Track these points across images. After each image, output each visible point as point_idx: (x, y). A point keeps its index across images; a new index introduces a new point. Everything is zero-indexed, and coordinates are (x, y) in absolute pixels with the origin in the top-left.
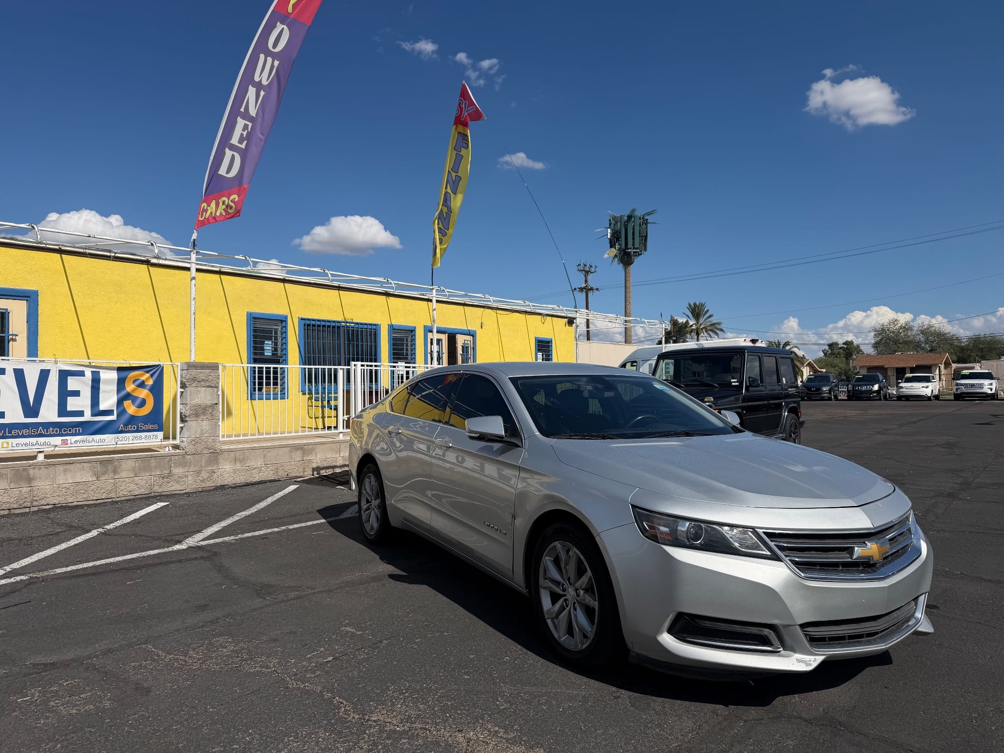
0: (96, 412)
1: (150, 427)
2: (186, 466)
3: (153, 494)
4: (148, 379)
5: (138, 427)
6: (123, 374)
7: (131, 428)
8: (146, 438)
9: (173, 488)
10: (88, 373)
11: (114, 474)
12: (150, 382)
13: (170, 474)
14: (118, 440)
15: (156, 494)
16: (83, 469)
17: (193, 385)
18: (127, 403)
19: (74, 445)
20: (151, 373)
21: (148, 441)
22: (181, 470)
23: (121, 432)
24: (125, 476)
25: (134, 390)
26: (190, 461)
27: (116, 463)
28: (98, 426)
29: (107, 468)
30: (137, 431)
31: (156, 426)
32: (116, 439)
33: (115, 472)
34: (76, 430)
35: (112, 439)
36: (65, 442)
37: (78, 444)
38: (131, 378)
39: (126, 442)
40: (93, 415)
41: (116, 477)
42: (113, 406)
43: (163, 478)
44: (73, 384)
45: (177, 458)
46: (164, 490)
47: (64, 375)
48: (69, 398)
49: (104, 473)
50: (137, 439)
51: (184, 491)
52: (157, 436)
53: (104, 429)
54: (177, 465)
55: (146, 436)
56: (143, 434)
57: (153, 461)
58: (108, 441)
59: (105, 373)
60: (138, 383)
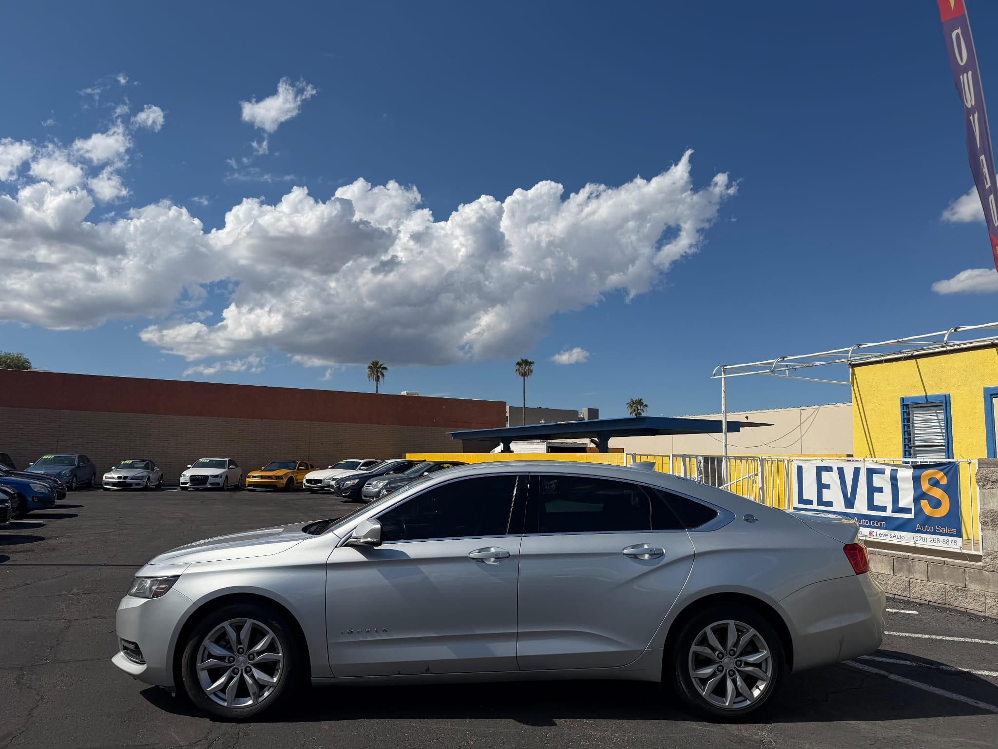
0: (896, 509)
1: (948, 531)
2: (984, 584)
3: (947, 606)
4: (942, 478)
5: (935, 529)
6: (918, 472)
7: (928, 528)
8: (944, 543)
9: (971, 606)
10: (888, 472)
11: (909, 573)
12: (944, 481)
13: (965, 589)
14: (917, 539)
15: (951, 607)
16: (882, 561)
17: (988, 486)
18: (924, 503)
19: (879, 537)
20: (945, 471)
21: (946, 545)
22: (978, 587)
23: (919, 532)
24: (918, 578)
25: (929, 490)
26: (989, 580)
27: (910, 562)
28: (898, 523)
29: (902, 565)
30: (934, 533)
31: (954, 531)
32: (915, 539)
33: (909, 571)
34: (881, 524)
35: (911, 538)
36: (872, 534)
37: (882, 538)
38: (926, 476)
39: (925, 543)
40: (893, 512)
41: (910, 577)
42: (910, 504)
43: (958, 591)
44: (877, 481)
45: (972, 571)
46: (960, 605)
47: (871, 472)
48: (875, 494)
49: (900, 570)
50: (935, 541)
51: (983, 614)
52: (955, 542)
53: (904, 526)
54: (974, 580)
55: (944, 540)
56: (941, 538)
57: (946, 568)
58: (906, 538)
59: (901, 471)
60: (932, 482)
